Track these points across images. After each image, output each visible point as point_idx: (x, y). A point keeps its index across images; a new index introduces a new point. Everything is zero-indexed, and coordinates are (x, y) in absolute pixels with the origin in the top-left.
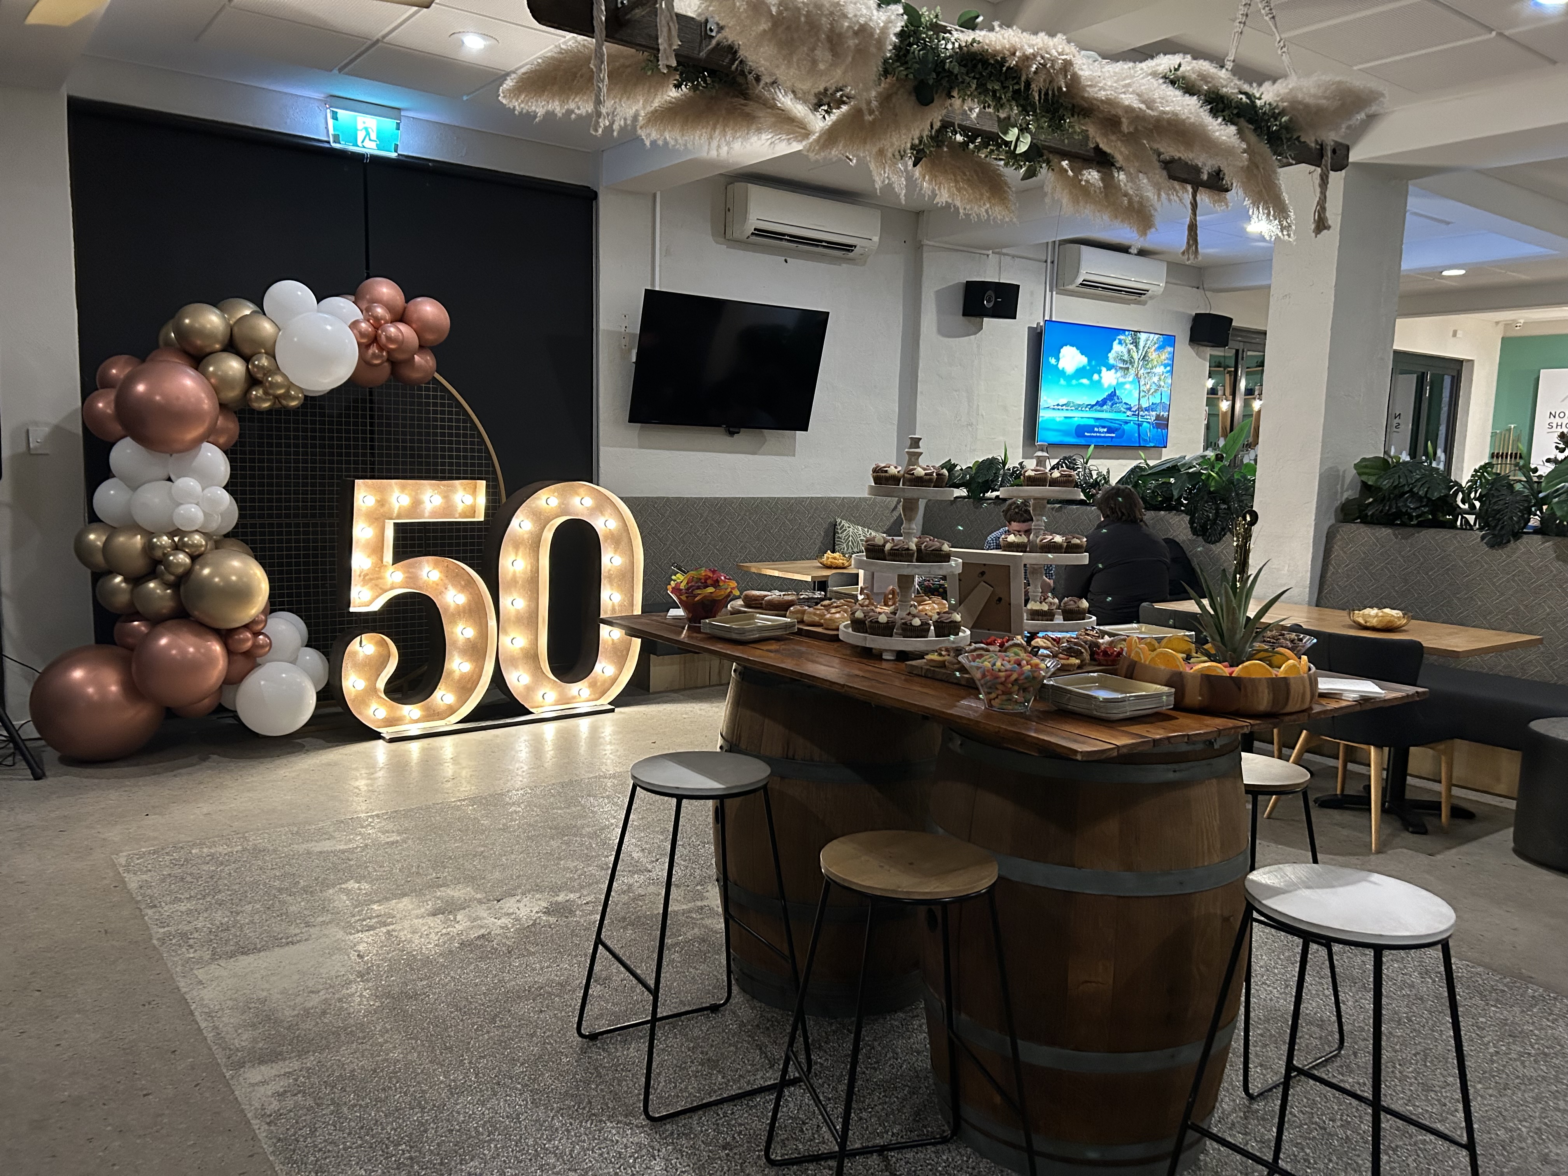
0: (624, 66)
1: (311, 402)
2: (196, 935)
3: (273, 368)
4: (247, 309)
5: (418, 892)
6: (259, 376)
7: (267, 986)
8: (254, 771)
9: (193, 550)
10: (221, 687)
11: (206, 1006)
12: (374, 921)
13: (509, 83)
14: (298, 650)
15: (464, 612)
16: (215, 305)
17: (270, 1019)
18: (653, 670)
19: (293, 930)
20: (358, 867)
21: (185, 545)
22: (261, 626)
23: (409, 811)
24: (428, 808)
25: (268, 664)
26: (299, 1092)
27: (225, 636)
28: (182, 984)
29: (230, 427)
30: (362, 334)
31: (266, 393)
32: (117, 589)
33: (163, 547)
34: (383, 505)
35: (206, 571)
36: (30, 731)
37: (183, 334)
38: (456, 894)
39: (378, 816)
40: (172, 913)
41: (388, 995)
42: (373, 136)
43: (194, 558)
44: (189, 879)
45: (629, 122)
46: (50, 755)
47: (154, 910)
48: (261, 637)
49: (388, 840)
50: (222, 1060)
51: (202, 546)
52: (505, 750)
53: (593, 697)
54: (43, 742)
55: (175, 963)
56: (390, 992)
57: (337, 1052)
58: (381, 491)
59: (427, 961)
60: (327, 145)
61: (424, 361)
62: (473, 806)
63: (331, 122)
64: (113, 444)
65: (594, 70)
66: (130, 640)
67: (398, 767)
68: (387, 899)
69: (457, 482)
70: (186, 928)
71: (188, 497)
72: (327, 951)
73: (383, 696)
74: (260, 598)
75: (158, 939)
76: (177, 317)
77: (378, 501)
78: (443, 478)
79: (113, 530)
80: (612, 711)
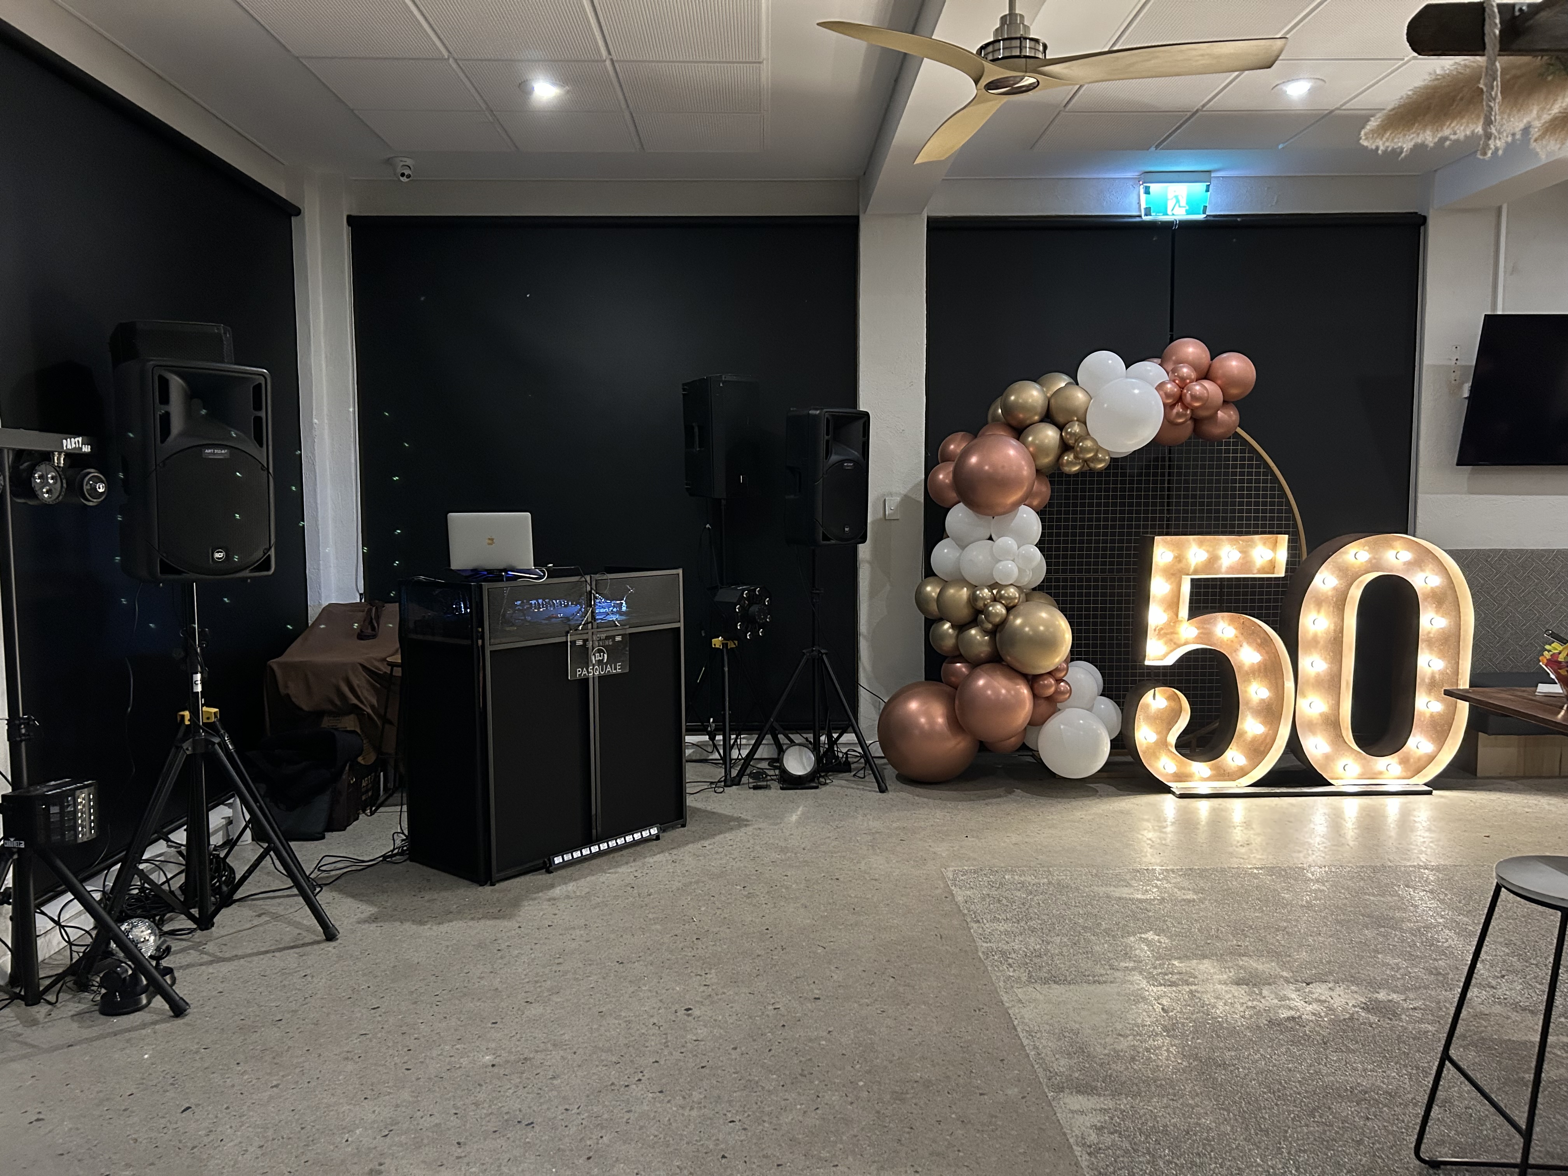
0: (1516, 77)
1: (1116, 462)
2: (1014, 956)
3: (1083, 433)
4: (1062, 381)
5: (1220, 958)
6: (1071, 442)
7: (1078, 1019)
8: (1053, 809)
9: (1008, 601)
10: (1025, 728)
11: (1026, 1024)
12: (1175, 977)
13: (1373, 124)
14: (1094, 699)
15: (1259, 671)
16: (1035, 381)
17: (1084, 1052)
18: (1481, 750)
19: (1099, 970)
20: (1157, 919)
21: (1002, 597)
22: (1063, 674)
23: (1203, 871)
24: (1223, 870)
25: (1067, 710)
26: (1116, 1131)
27: (1032, 680)
28: (1005, 999)
29: (1044, 490)
30: (1168, 395)
31: (1076, 457)
32: (946, 633)
33: (984, 599)
34: (1180, 561)
35: (1018, 621)
36: (876, 750)
37: (1008, 410)
38: (1260, 967)
39: (1173, 871)
40: (993, 930)
41: (1196, 1057)
42: (1183, 202)
43: (1009, 609)
44: (1004, 901)
45: (1518, 137)
46: (890, 772)
47: (977, 924)
48: (1062, 684)
49: (1184, 897)
50: (1044, 1081)
51: (1015, 598)
52: (1301, 820)
53: (1404, 774)
54: (885, 761)
55: (998, 978)
56: (1197, 1054)
57: (1149, 1102)
58: (1179, 547)
59: (1233, 1032)
60: (1138, 219)
61: (1228, 417)
62: (1271, 876)
63: (1143, 197)
64: (949, 509)
65: (1485, 89)
66: (953, 679)
67: (1187, 823)
68: (1187, 958)
69: (1256, 537)
70: (1005, 947)
71: (1006, 553)
72: (1132, 998)
73: (1174, 750)
74: (1064, 648)
75: (983, 952)
76: (1004, 394)
77: (1176, 557)
78: (1240, 533)
79: (945, 584)
80: (1429, 793)
